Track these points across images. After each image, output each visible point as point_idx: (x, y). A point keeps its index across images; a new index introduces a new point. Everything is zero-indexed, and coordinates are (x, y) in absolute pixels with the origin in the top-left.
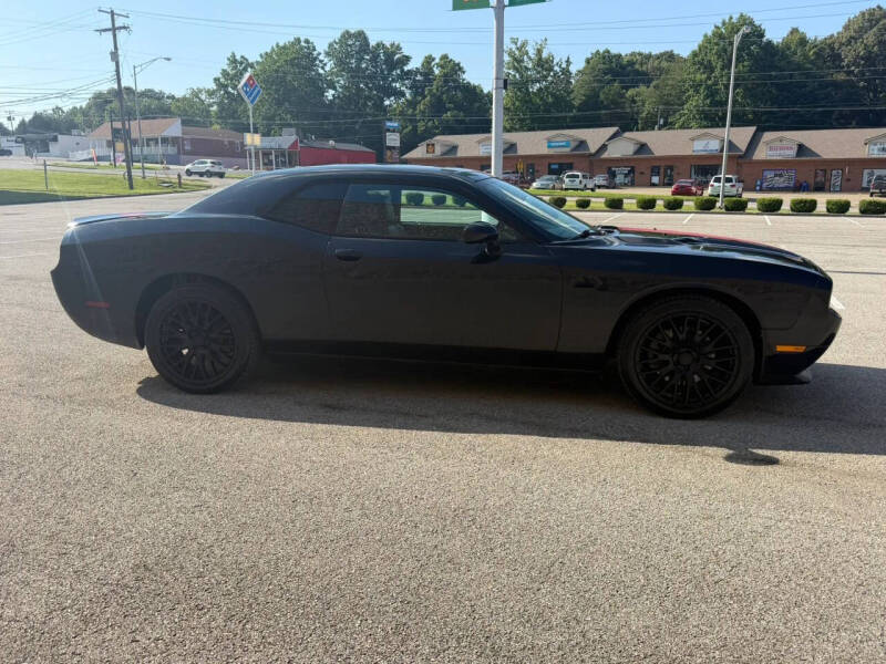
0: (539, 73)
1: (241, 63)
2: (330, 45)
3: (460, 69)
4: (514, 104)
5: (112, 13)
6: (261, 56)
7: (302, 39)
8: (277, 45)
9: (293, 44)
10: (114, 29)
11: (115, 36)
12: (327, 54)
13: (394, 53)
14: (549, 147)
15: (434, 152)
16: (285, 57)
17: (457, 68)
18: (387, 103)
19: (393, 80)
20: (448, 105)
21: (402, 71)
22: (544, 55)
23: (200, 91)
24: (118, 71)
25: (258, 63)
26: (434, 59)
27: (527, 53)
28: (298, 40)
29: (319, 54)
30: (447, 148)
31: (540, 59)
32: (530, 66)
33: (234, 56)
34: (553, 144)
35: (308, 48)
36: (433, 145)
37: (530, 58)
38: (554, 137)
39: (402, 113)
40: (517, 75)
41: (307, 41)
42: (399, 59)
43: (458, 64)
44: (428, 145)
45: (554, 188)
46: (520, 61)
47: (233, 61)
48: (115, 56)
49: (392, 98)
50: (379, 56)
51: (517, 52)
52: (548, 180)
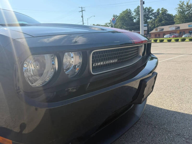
0: (187, 9)
1: (116, 16)
2: (135, 10)
3: (167, 11)
4: (180, 17)
5: (82, 8)
6: (120, 14)
7: (128, 9)
8: (123, 11)
9: (126, 10)
10: (82, 11)
11: (82, 12)
12: (134, 12)
13: (150, 9)
14: (189, 27)
15: (157, 30)
16: (124, 13)
17: (166, 11)
18: (148, 21)
19: (150, 15)
20: (163, 20)
21: (152, 13)
22: (189, 4)
23: (107, 23)
24: (83, 20)
25: (119, 16)
26: (160, 9)
27: (184, 4)
28: (127, 9)
29: (132, 12)
30: (161, 29)
31: (188, 5)
32: (185, 7)
33: (114, 15)
34: (190, 26)
35: (130, 11)
36: (157, 29)
37: (185, 5)
38: (190, 24)
39: (151, 23)
40: (181, 10)
41: (129, 9)
42: (151, 10)
43: (166, 10)
44: (156, 29)
45: (189, 37)
46: (182, 6)
47: (114, 16)
48: (82, 17)
49: (149, 20)
50: (146, 10)
51: (181, 5)
52: (187, 35)
